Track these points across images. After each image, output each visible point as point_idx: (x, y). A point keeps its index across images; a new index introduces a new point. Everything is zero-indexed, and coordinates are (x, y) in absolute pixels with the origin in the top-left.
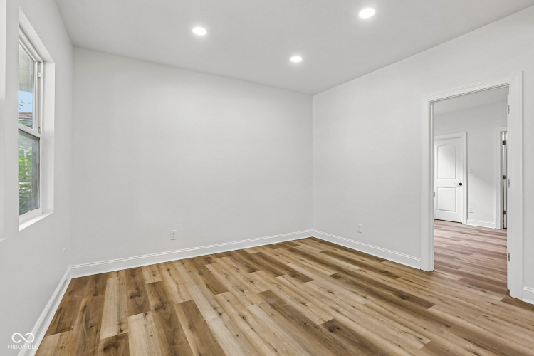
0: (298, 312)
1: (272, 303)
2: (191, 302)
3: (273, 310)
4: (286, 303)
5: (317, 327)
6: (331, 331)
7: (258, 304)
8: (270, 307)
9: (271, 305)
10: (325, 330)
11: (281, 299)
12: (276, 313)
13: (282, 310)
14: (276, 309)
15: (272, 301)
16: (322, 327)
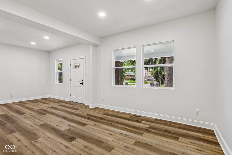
0: (88, 142)
1: (103, 143)
2: (141, 135)
3: (101, 140)
4: (95, 145)
5: (79, 137)
6: (73, 137)
7: (110, 141)
8: (103, 141)
9: (103, 142)
10: (76, 137)
11: (99, 147)
12: (99, 139)
13: (96, 141)
14: (99, 141)
15: (103, 144)
16: (77, 138)
